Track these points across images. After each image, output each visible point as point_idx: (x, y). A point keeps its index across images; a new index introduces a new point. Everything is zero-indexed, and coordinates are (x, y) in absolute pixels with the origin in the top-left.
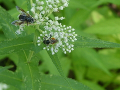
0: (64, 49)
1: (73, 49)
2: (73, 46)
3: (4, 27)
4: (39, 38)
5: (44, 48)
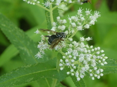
0: (91, 75)
1: (102, 75)
2: (102, 70)
3: (22, 51)
4: (61, 60)
5: (68, 73)
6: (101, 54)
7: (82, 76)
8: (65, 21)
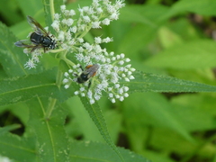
0: (111, 95)
1: (127, 95)
2: (127, 89)
5: (76, 93)
6: (126, 64)
7: (97, 98)
8: (72, 12)
